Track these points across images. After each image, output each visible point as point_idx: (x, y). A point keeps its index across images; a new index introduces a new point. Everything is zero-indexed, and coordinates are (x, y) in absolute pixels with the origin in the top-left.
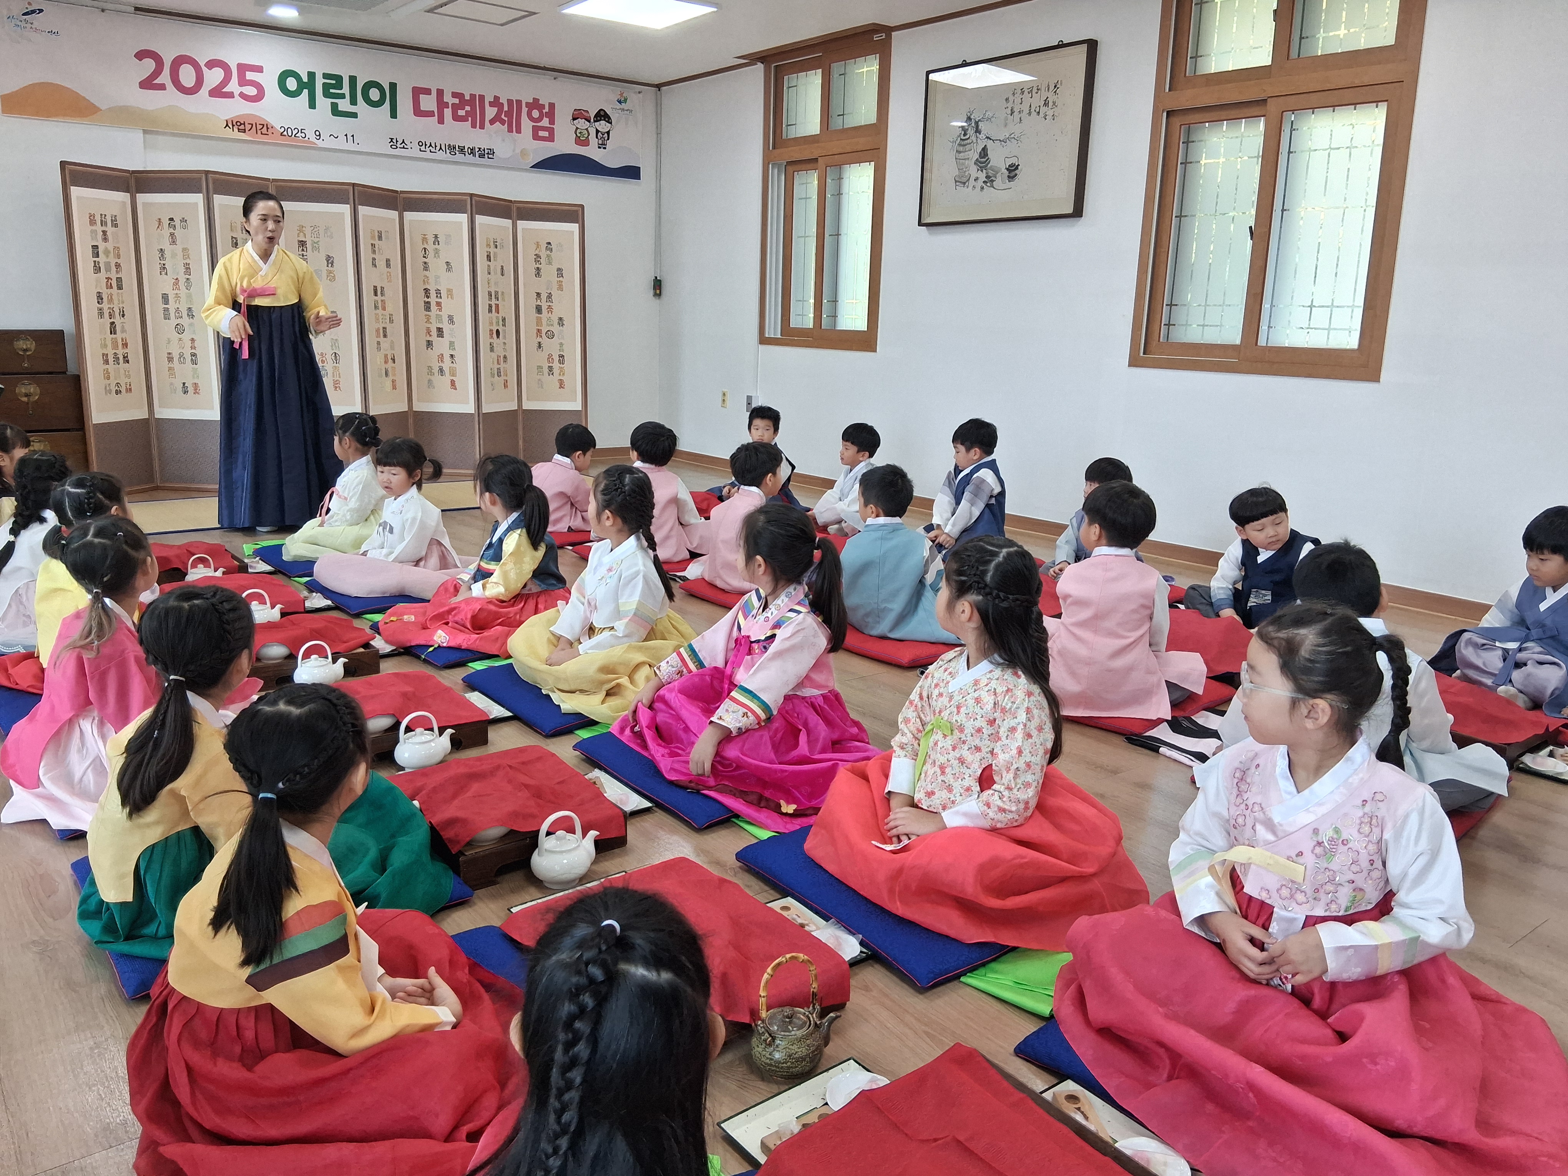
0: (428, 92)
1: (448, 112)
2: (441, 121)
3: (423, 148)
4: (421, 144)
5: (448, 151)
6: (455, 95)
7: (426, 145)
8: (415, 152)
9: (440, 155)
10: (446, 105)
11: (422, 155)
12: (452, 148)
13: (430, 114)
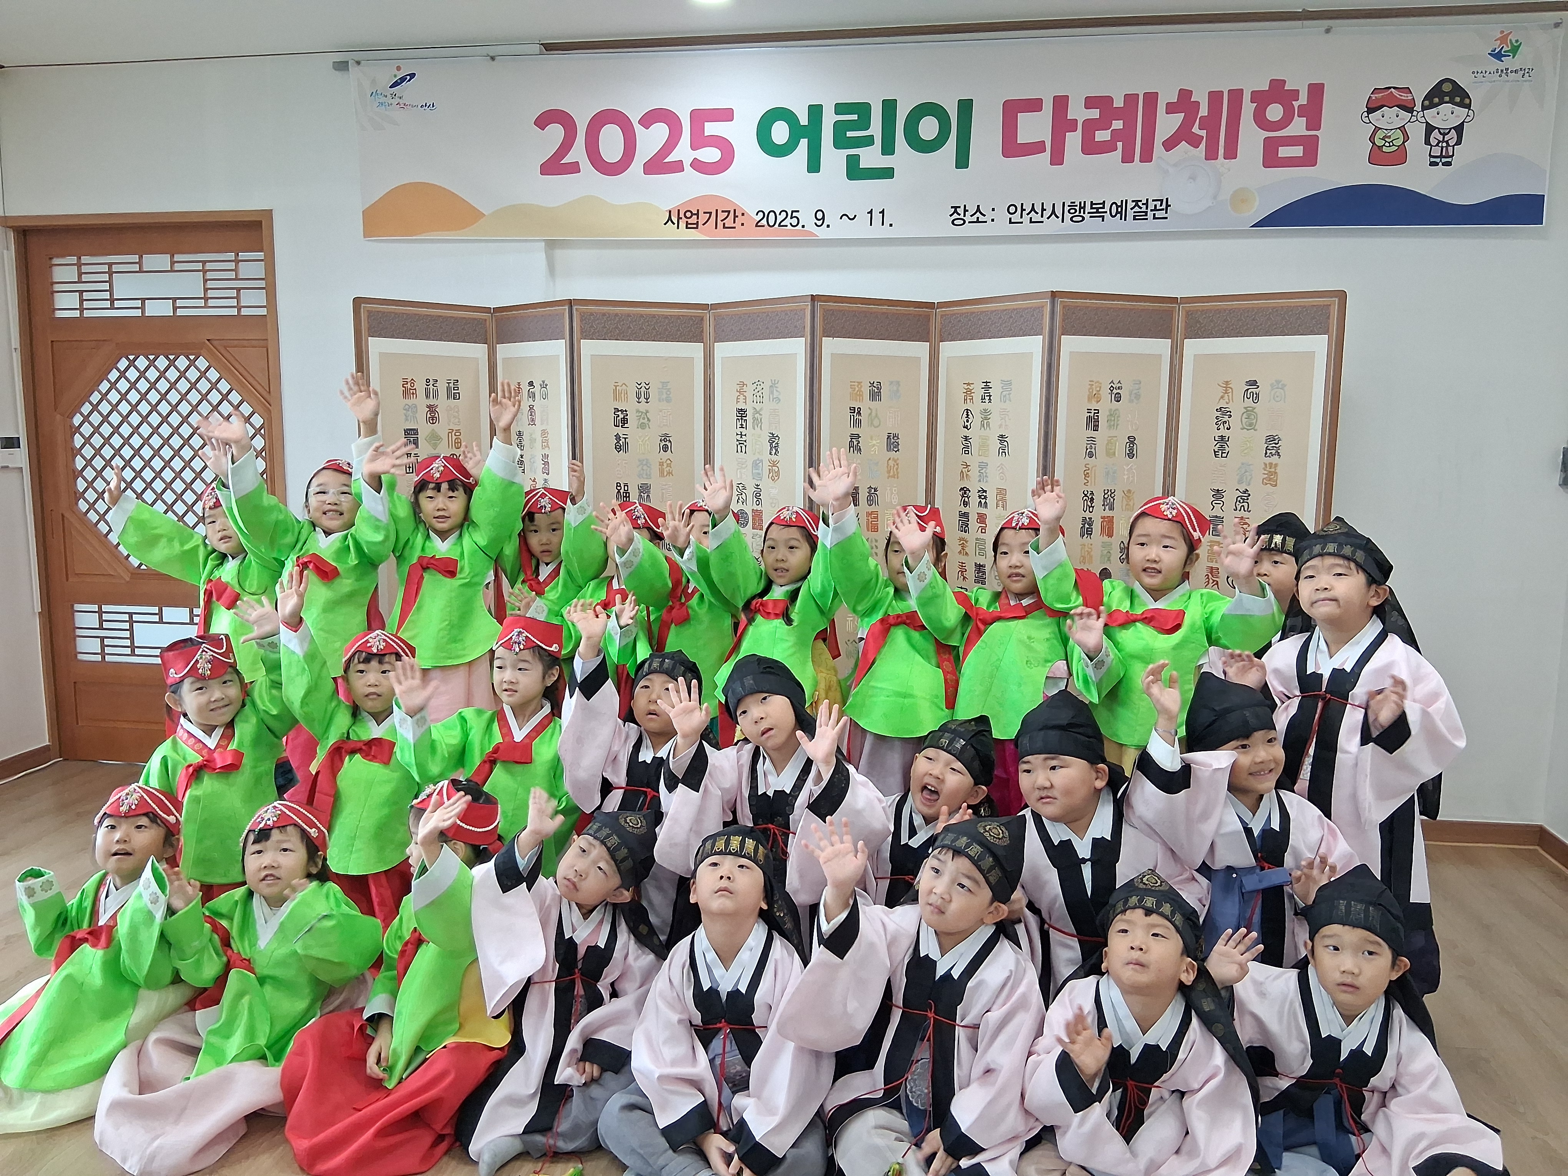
0: (1034, 105)
1: (1073, 140)
2: (1057, 158)
3: (1016, 218)
4: (1012, 209)
5: (1068, 216)
6: (1090, 103)
7: (1023, 210)
8: (1000, 226)
9: (1052, 226)
10: (1072, 126)
11: (1015, 230)
12: (1076, 210)
13: (1037, 148)
